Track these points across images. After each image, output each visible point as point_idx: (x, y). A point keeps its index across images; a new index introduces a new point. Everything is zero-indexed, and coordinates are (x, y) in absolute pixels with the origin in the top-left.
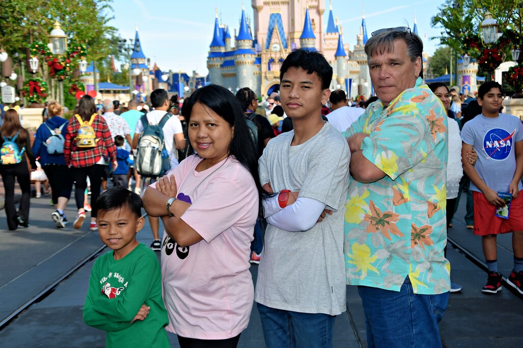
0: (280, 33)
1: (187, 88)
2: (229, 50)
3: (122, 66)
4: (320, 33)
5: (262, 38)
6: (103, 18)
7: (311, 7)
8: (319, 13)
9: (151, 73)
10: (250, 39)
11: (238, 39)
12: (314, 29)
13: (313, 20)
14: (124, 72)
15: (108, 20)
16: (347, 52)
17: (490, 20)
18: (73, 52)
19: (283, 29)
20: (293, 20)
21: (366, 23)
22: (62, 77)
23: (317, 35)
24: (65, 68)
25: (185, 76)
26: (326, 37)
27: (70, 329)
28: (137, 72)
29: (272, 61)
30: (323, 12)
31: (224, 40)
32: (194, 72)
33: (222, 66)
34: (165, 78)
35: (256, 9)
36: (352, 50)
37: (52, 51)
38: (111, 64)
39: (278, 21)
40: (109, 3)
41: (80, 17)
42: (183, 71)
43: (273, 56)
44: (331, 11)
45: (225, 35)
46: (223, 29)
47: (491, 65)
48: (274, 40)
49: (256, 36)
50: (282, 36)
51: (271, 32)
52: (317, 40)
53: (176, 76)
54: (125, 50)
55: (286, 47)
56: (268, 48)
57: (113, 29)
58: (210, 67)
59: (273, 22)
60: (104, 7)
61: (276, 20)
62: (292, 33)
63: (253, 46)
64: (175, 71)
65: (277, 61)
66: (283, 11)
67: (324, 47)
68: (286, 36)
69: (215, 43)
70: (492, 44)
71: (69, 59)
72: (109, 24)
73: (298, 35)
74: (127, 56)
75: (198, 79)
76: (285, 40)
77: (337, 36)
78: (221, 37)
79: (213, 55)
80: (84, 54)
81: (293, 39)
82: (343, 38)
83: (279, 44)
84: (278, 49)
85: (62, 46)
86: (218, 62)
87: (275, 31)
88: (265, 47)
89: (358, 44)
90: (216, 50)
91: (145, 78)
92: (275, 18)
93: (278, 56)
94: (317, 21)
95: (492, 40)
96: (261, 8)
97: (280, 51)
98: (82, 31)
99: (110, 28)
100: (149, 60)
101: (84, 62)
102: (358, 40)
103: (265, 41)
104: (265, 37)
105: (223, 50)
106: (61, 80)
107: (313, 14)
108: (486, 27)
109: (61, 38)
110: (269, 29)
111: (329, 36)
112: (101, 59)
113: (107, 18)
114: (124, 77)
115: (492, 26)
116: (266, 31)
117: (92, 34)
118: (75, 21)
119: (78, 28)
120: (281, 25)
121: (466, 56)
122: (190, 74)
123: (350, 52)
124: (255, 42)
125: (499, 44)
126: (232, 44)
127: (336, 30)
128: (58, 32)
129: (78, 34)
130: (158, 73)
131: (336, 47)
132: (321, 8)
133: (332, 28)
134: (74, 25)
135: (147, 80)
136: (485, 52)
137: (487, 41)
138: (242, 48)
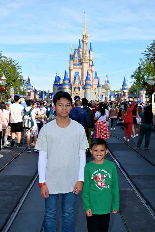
0: (78, 78)
1: (46, 97)
2: (61, 84)
3: (23, 89)
4: (92, 79)
5: (72, 80)
6: (18, 72)
7: (89, 70)
8: (92, 72)
9: (33, 91)
10: (68, 80)
11: (64, 80)
12: (90, 77)
13: (90, 74)
14: (24, 91)
15: (20, 73)
16: (101, 86)
17: (151, 77)
18: (9, 85)
19: (79, 77)
20: (83, 74)
21: (108, 76)
22: (5, 93)
23: (91, 79)
24: (5, 90)
25: (45, 92)
26: (94, 80)
27: (11, 184)
28: (29, 91)
29: (75, 88)
30: (93, 71)
31: (59, 80)
32: (48, 91)
33: (58, 89)
34: (38, 93)
35: (70, 70)
36: (103, 85)
37: (1, 84)
38: (19, 88)
39: (78, 74)
40: (20, 68)
41: (10, 72)
42: (45, 91)
43: (76, 86)
44: (96, 71)
45: (59, 79)
46: (59, 77)
47: (152, 92)
48: (76, 81)
49: (70, 79)
50: (79, 79)
51: (75, 78)
52: (91, 81)
53: (42, 92)
54: (25, 83)
55: (80, 83)
56: (74, 83)
57: (21, 76)
58: (54, 89)
59: (76, 74)
60: (18, 69)
61: (77, 74)
62: (82, 78)
63: (69, 83)
64: (41, 91)
65: (77, 88)
66: (80, 71)
67: (94, 83)
68: (80, 79)
69: (56, 81)
70: (152, 85)
71: (7, 87)
72: (20, 75)
73: (84, 79)
74: (25, 86)
75: (49, 93)
76: (80, 81)
77: (98, 80)
78: (57, 79)
79: (55, 85)
80: (12, 85)
81: (83, 80)
82: (100, 81)
83: (78, 82)
84: (78, 84)
85: (5, 83)
86: (57, 88)
87: (77, 78)
88: (73, 83)
89: (105, 83)
90: (56, 83)
91: (31, 93)
92: (77, 73)
93: (78, 86)
94: (91, 75)
95: (152, 84)
96: (72, 70)
97: (78, 85)
98: (11, 77)
99: (20, 76)
100: (32, 87)
101: (12, 88)
102: (105, 82)
103: (73, 81)
104: (73, 80)
105: (58, 84)
106: (4, 94)
107: (90, 72)
108: (150, 80)
109: (4, 80)
110: (75, 77)
111: (95, 80)
112: (17, 86)
113: (19, 72)
114: (24, 93)
115: (152, 79)
116: (74, 78)
117: (14, 78)
118: (8, 73)
119: (9, 76)
120: (79, 76)
121: (143, 89)
122: (47, 92)
123: (102, 85)
124: (70, 81)
125: (154, 85)
126: (61, 82)
127: (98, 78)
128: (4, 78)
129: (9, 78)
130: (36, 91)
131: (98, 84)
132: (93, 70)
133: (96, 77)
134: (8, 75)
135: (32, 94)
136: (150, 88)
137: (150, 85)
138: (65, 83)
